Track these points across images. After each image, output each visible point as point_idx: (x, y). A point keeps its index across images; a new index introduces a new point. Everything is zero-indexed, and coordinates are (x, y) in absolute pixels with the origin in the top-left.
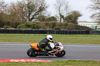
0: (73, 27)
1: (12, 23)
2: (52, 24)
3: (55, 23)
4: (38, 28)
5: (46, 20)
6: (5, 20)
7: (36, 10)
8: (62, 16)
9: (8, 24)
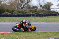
0: (46, 12)
1: (10, 10)
2: (35, 10)
3: (36, 10)
4: (25, 13)
5: (31, 8)
6: (6, 9)
7: (25, 2)
8: (41, 6)
9: (8, 11)
